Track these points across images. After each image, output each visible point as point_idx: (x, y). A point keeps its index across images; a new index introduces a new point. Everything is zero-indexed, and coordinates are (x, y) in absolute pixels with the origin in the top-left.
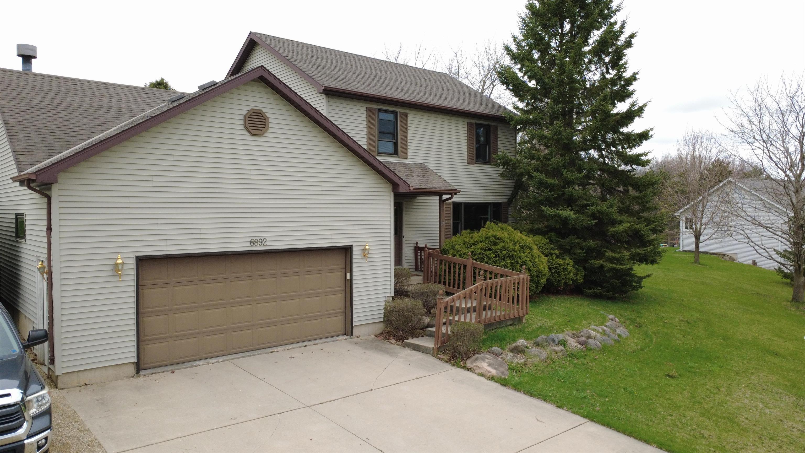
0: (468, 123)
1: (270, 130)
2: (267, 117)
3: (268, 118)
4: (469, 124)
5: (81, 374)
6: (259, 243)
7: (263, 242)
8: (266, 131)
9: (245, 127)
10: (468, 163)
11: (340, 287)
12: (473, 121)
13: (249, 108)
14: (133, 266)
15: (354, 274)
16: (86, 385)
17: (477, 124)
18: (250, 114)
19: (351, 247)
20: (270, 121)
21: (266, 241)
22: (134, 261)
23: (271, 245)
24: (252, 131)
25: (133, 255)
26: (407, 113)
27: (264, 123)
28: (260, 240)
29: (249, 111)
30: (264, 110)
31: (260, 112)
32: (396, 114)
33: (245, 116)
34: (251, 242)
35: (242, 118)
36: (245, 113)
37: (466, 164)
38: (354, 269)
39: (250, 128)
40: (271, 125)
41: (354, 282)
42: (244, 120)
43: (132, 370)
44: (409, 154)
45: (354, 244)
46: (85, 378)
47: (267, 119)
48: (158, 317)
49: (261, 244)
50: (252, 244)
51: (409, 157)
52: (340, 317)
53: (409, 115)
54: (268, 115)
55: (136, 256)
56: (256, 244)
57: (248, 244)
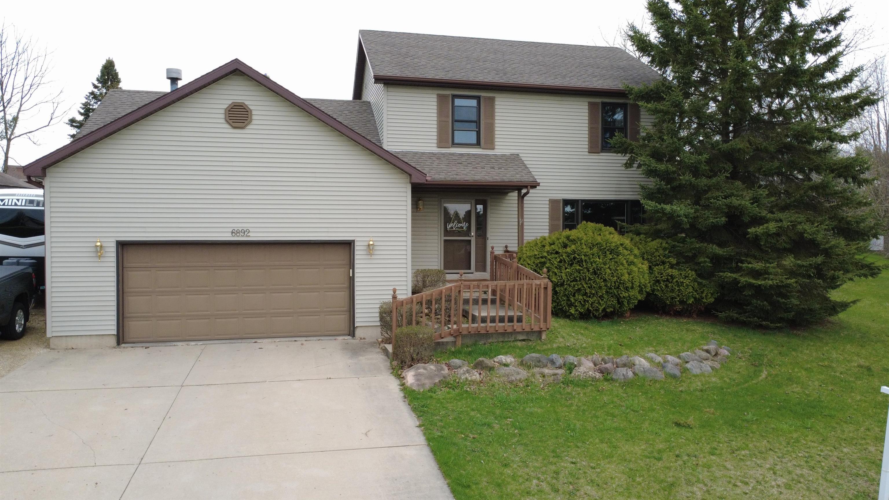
0: (589, 102)
1: (254, 122)
2: (250, 109)
3: (251, 111)
4: (591, 105)
5: (69, 339)
6: (241, 234)
7: (246, 233)
8: (249, 123)
9: (226, 121)
10: (589, 152)
11: (344, 284)
12: (598, 100)
13: (230, 102)
14: (114, 250)
15: (356, 271)
16: (73, 349)
17: (604, 104)
18: (231, 107)
19: (354, 241)
20: (254, 113)
21: (249, 232)
22: (114, 245)
23: (255, 236)
24: (233, 124)
25: (114, 240)
26: (495, 97)
27: (247, 116)
28: (243, 231)
29: (230, 105)
30: (247, 103)
31: (241, 105)
32: (478, 98)
33: (226, 109)
34: (232, 233)
35: (223, 111)
36: (225, 106)
37: (587, 153)
38: (356, 266)
39: (231, 121)
40: (254, 117)
41: (356, 280)
42: (225, 114)
43: (113, 341)
44: (496, 143)
45: (356, 239)
46: (72, 342)
47: (249, 112)
48: (142, 297)
49: (243, 234)
50: (234, 234)
51: (496, 147)
52: (344, 316)
53: (496, 99)
54: (251, 108)
55: (117, 241)
56: (238, 234)
57: (230, 235)
